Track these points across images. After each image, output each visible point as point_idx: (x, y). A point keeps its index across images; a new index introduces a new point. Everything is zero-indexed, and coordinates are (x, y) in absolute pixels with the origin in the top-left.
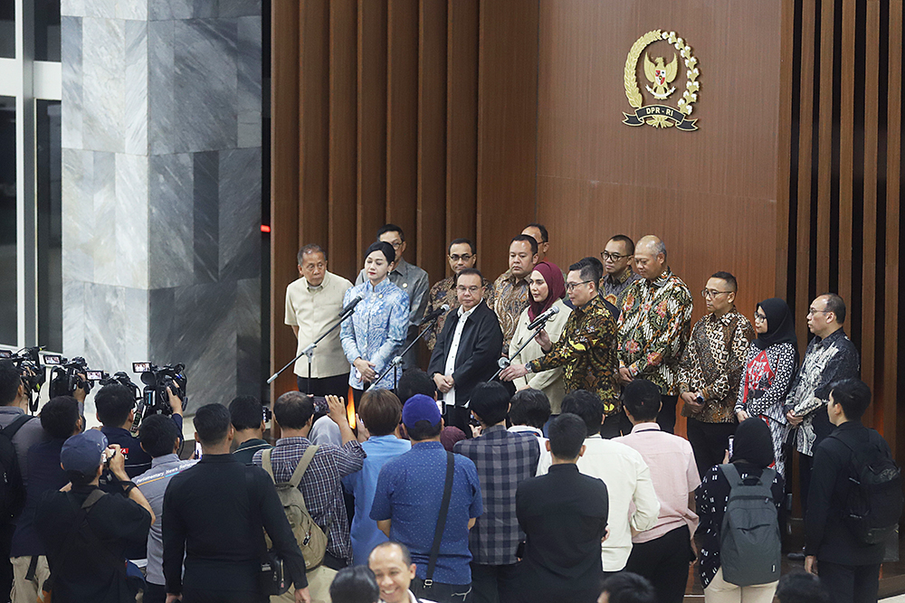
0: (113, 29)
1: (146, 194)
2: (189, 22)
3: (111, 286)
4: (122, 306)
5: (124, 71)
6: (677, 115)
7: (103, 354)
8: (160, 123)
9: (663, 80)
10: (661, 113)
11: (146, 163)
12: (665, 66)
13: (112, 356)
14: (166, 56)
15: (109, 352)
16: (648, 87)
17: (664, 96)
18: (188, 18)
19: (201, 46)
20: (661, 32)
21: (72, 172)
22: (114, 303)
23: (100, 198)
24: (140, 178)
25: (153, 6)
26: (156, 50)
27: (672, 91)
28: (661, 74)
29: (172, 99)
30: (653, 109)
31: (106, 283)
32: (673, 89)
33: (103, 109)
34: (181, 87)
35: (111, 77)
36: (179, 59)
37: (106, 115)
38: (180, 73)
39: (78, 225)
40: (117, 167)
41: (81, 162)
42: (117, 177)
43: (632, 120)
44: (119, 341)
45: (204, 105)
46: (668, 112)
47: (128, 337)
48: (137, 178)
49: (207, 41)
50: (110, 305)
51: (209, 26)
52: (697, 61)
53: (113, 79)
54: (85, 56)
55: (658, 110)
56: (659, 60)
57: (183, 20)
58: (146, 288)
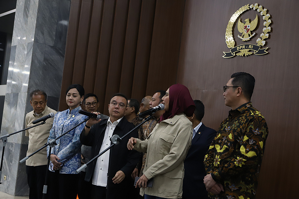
0: (24, 47)
1: (25, 107)
2: (52, 47)
3: (11, 143)
4: (13, 151)
5: (25, 62)
6: (255, 48)
7: (6, 169)
8: (35, 81)
9: (248, 30)
10: (246, 48)
11: (27, 95)
12: (250, 22)
13: (8, 169)
14: (40, 57)
15: (8, 168)
16: (239, 36)
17: (248, 39)
18: (52, 45)
19: (56, 57)
20: (249, 6)
21: (7, 102)
22: (11, 149)
23: (13, 110)
24: (24, 101)
25: (37, 36)
26: (36, 53)
27: (253, 35)
28: (247, 27)
29: (41, 74)
30: (241, 47)
31: (10, 142)
32: (254, 34)
33: (18, 77)
34: (46, 70)
35: (21, 65)
36: (45, 59)
37: (18, 79)
38: (45, 65)
39: (6, 121)
40: (19, 98)
41: (10, 98)
42: (18, 102)
43: (228, 55)
44: (11, 164)
45: (55, 79)
46: (250, 47)
47: (13, 162)
48: (23, 101)
49: (59, 56)
50: (10, 150)
51: (60, 51)
52: (271, 16)
53: (22, 66)
54: (16, 59)
55: (244, 47)
56: (247, 20)
57: (49, 45)
58: (20, 143)
